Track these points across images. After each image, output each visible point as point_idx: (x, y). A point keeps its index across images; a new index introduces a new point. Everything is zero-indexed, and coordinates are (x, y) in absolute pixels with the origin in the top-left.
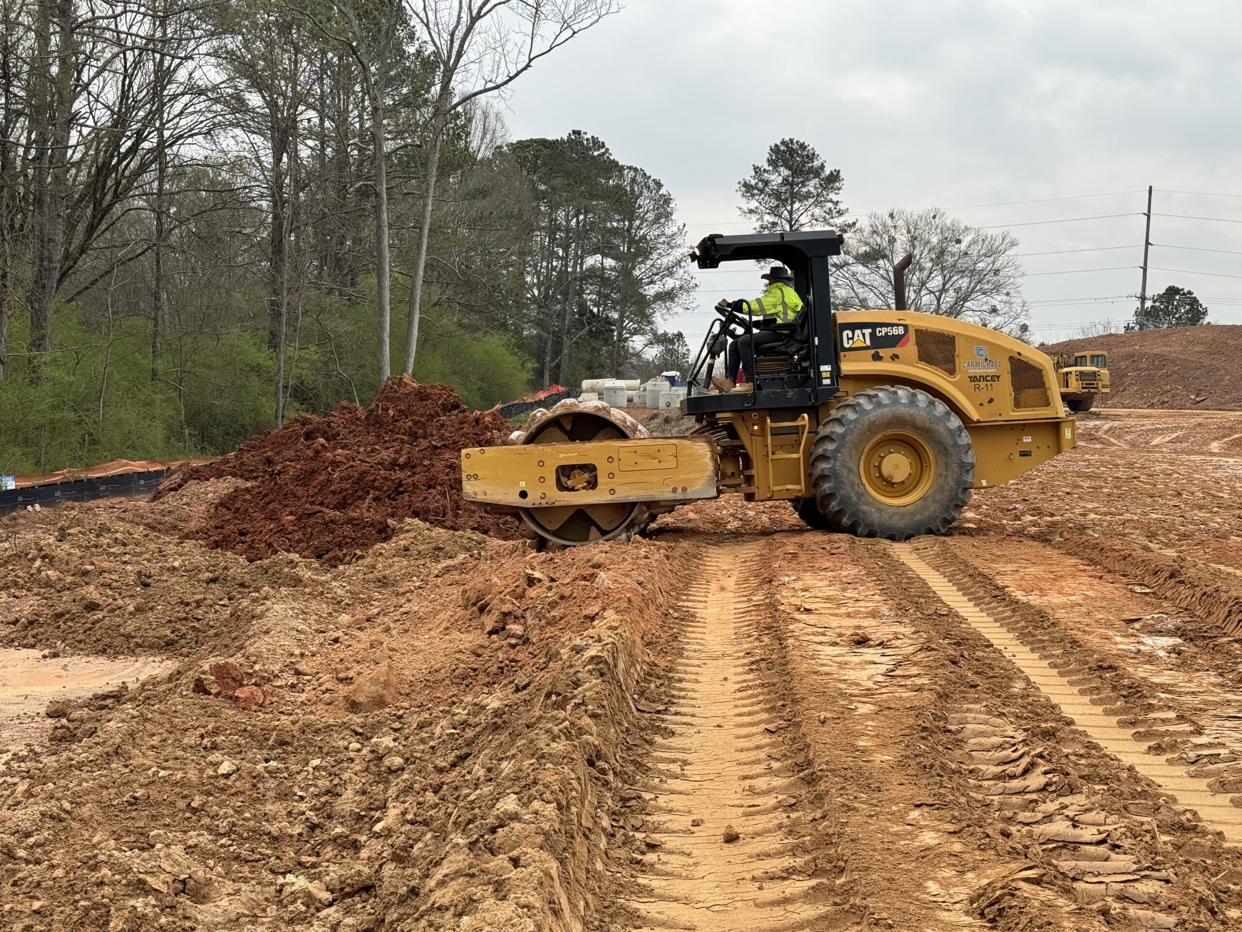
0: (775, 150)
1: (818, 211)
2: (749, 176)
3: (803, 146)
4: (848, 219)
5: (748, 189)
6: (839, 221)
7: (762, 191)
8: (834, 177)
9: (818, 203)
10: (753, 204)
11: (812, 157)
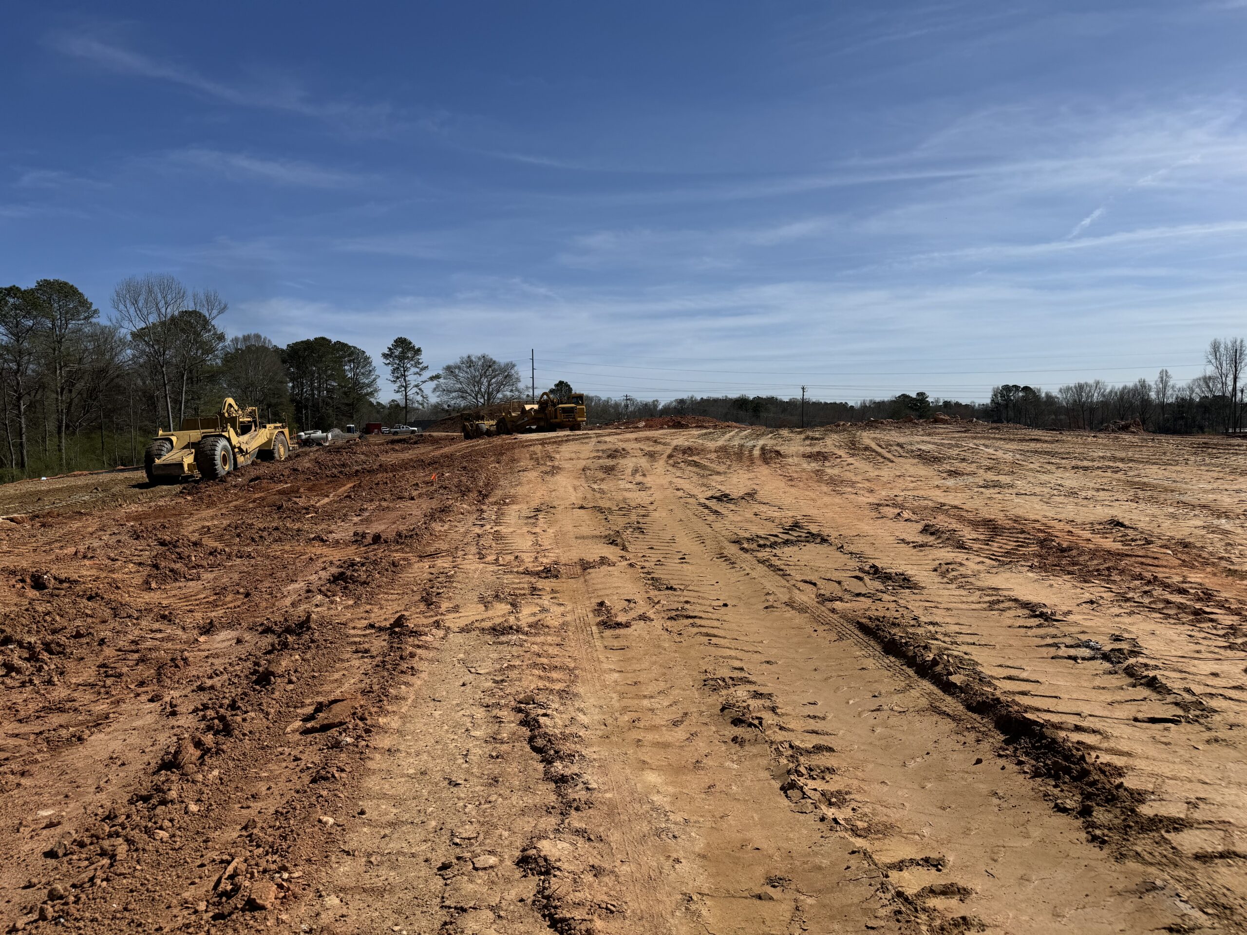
0: (395, 341)
1: (412, 362)
2: (386, 351)
3: (405, 339)
4: (425, 365)
5: (385, 356)
6: (421, 366)
7: (391, 356)
8: (419, 350)
9: (412, 360)
10: (388, 361)
11: (410, 343)
